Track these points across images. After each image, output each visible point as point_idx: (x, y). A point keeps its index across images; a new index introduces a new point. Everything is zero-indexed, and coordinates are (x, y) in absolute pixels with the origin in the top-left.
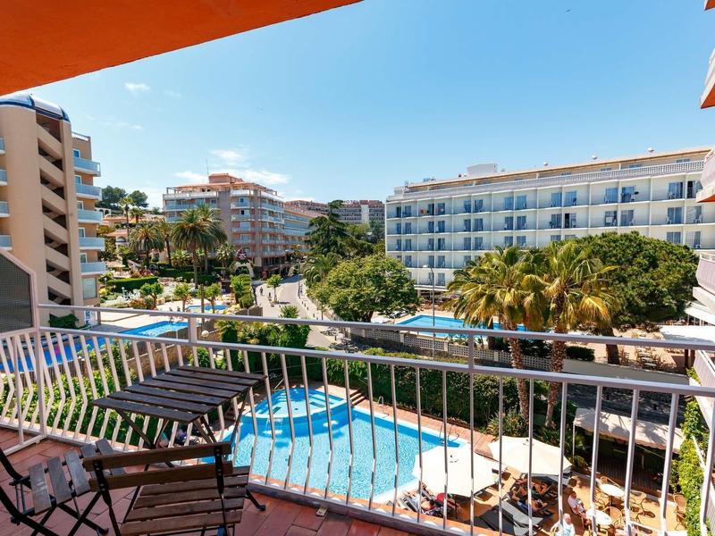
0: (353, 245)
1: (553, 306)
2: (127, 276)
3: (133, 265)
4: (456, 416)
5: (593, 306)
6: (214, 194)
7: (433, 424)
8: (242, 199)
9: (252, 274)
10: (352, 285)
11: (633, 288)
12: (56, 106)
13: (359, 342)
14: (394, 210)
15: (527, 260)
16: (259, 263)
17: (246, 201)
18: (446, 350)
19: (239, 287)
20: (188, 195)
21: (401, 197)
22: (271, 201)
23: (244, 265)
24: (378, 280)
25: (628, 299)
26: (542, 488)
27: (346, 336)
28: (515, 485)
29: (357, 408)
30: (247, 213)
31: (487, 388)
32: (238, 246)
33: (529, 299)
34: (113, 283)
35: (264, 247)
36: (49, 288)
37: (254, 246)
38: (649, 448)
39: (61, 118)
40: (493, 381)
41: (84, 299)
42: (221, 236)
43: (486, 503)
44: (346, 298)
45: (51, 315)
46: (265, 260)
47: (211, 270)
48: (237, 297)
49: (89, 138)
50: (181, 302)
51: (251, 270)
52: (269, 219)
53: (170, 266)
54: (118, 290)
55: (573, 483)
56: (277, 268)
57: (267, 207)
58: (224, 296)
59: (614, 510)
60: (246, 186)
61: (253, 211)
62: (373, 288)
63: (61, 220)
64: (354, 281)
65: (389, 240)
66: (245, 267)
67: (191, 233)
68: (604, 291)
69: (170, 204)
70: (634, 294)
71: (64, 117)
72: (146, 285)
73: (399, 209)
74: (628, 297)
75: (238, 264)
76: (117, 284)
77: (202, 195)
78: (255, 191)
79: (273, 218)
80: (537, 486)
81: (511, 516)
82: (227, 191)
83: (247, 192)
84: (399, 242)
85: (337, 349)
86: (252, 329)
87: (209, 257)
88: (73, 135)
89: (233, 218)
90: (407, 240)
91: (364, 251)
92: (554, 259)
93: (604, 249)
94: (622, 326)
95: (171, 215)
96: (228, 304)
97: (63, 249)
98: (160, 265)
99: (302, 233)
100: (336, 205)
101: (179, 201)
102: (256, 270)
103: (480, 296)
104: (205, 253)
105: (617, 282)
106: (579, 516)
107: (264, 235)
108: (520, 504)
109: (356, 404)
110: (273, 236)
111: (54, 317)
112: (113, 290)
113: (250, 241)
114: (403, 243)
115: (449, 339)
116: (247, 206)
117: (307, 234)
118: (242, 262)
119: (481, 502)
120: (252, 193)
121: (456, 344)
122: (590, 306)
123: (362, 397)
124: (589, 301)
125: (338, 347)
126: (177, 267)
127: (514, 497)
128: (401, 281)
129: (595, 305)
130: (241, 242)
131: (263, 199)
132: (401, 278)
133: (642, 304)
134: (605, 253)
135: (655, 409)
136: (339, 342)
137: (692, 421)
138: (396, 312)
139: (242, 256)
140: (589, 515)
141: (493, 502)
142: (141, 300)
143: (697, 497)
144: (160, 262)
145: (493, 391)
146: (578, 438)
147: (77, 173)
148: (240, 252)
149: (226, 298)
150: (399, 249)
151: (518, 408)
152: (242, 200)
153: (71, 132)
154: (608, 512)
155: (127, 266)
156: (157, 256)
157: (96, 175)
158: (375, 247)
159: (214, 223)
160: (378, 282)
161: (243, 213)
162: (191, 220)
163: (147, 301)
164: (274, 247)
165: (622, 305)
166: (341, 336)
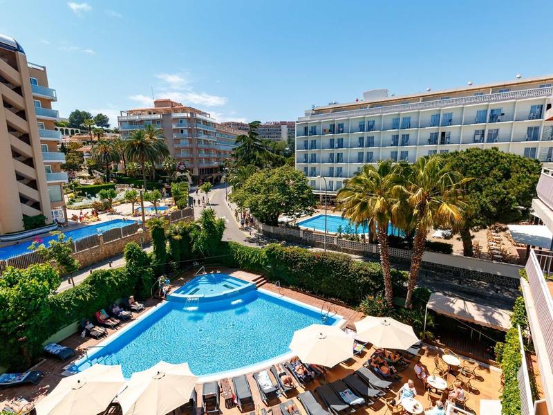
0: (270, 158)
1: (415, 212)
2: (91, 183)
3: (97, 174)
4: (336, 297)
5: (449, 212)
6: (159, 116)
7: (317, 303)
8: (180, 120)
9: (190, 181)
10: (262, 191)
11: (487, 196)
12: (11, 39)
13: (268, 237)
14: (302, 130)
15: (398, 172)
16: (196, 173)
17: (185, 122)
18: (335, 243)
19: (177, 193)
20: (137, 117)
21: (308, 119)
22: (205, 122)
23: (184, 174)
24: (283, 187)
25: (482, 205)
26: (395, 357)
27: (259, 232)
28: (374, 354)
29: (260, 290)
30: (186, 132)
31: (360, 276)
32: (179, 159)
33: (395, 206)
34: (79, 189)
35: (201, 160)
36: (20, 194)
37: (192, 159)
38: (485, 327)
39: (17, 50)
40: (366, 271)
41: (51, 202)
42: (165, 151)
43: (350, 368)
44: (257, 202)
45: (24, 215)
46: (201, 171)
47: (158, 178)
48: (176, 200)
49: (44, 68)
50: (131, 204)
51: (189, 178)
52: (203, 137)
53: (125, 175)
54: (83, 195)
55: (422, 352)
56: (211, 177)
57: (201, 127)
58: (167, 199)
59: (451, 377)
60: (184, 110)
61: (190, 131)
62: (278, 194)
63: (26, 138)
64: (264, 188)
65: (298, 154)
66: (185, 176)
67: (139, 149)
68: (460, 199)
69: (124, 124)
70: (487, 200)
71: (19, 49)
72: (103, 191)
73: (306, 129)
74: (482, 203)
75: (178, 174)
76: (82, 189)
77: (149, 117)
78: (192, 114)
79: (207, 136)
80: (392, 356)
81: (368, 380)
82: (169, 114)
83: (185, 115)
84: (306, 156)
85: (250, 242)
86: (177, 227)
87: (157, 167)
88: (29, 65)
89: (175, 137)
90: (312, 155)
91: (277, 163)
92: (421, 171)
93: (466, 163)
94: (475, 228)
95: (125, 133)
96: (169, 205)
97: (30, 162)
98: (118, 174)
99: (230, 148)
100: (255, 125)
101: (131, 122)
102: (193, 178)
103: (356, 202)
104: (153, 164)
105: (474, 191)
106: (422, 380)
107: (199, 150)
108: (376, 369)
109: (259, 286)
110: (207, 151)
111: (27, 216)
112: (79, 194)
113: (189, 155)
114: (309, 156)
115: (338, 235)
116: (185, 126)
117: (234, 149)
118: (182, 172)
119: (346, 367)
120: (189, 115)
121: (344, 239)
122: (447, 212)
123: (265, 281)
124: (446, 208)
125: (251, 241)
126: (131, 176)
127: (372, 364)
128: (302, 188)
129: (451, 211)
130: (181, 156)
131: (198, 121)
132: (302, 186)
133: (493, 209)
134: (467, 166)
135: (497, 293)
136: (253, 236)
137: (520, 313)
138: (297, 214)
139: (182, 167)
140: (430, 380)
141: (355, 367)
142: (101, 202)
143: (514, 378)
144: (119, 172)
145: (365, 279)
146: (430, 317)
147: (35, 97)
148: (180, 164)
149: (169, 200)
150: (306, 162)
151: (384, 293)
152: (181, 122)
153: (26, 63)
154: (446, 378)
155: (92, 175)
156: (116, 167)
157: (52, 100)
158: (287, 160)
159: (159, 141)
160: (283, 189)
161: (182, 132)
162: (139, 138)
163: (105, 203)
164: (208, 160)
165: (476, 210)
166: (255, 231)
